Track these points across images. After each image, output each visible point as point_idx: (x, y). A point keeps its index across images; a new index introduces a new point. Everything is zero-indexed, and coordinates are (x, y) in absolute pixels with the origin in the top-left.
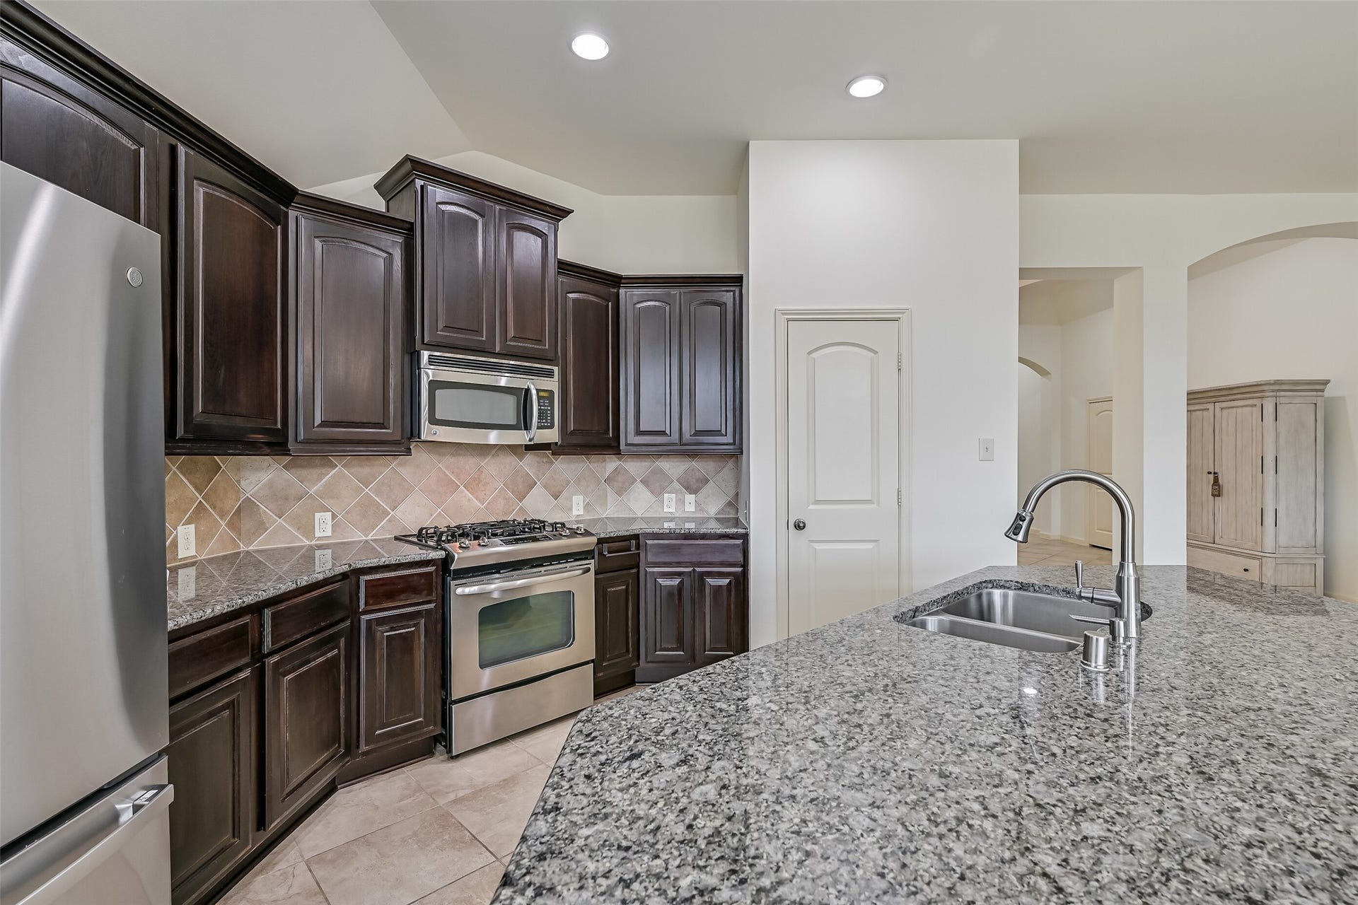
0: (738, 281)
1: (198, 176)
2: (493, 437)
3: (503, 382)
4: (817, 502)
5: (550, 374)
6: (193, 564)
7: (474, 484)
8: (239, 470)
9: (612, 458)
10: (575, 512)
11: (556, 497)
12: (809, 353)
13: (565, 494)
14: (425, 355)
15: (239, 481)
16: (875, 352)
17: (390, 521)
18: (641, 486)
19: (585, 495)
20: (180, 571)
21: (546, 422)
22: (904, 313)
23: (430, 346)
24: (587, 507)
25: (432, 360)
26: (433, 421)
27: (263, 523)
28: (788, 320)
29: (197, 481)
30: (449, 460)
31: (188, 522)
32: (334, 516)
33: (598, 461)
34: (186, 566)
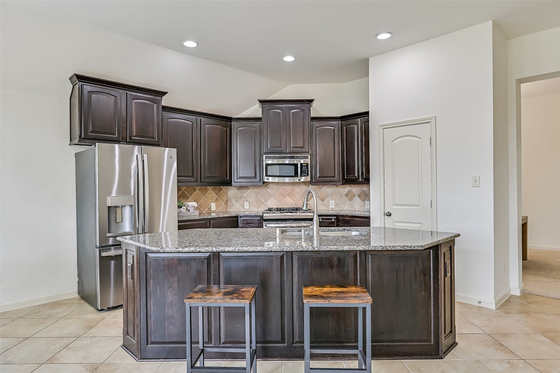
0: (367, 113)
1: (206, 124)
2: (287, 180)
3: (287, 161)
4: (396, 205)
5: (307, 158)
6: (215, 212)
7: (290, 195)
8: (227, 190)
9: (347, 186)
10: (331, 207)
11: (323, 201)
12: (393, 141)
13: (326, 200)
14: (264, 156)
15: (227, 193)
16: (420, 138)
17: (264, 205)
18: (358, 197)
19: (335, 200)
20: (212, 213)
21: (306, 174)
22: (432, 119)
23: (266, 153)
24: (336, 205)
25: (266, 158)
26: (267, 175)
27: (233, 204)
28: (384, 129)
29: (216, 193)
30: (283, 187)
31: (214, 202)
32: (249, 203)
33: (341, 188)
34: (213, 212)
